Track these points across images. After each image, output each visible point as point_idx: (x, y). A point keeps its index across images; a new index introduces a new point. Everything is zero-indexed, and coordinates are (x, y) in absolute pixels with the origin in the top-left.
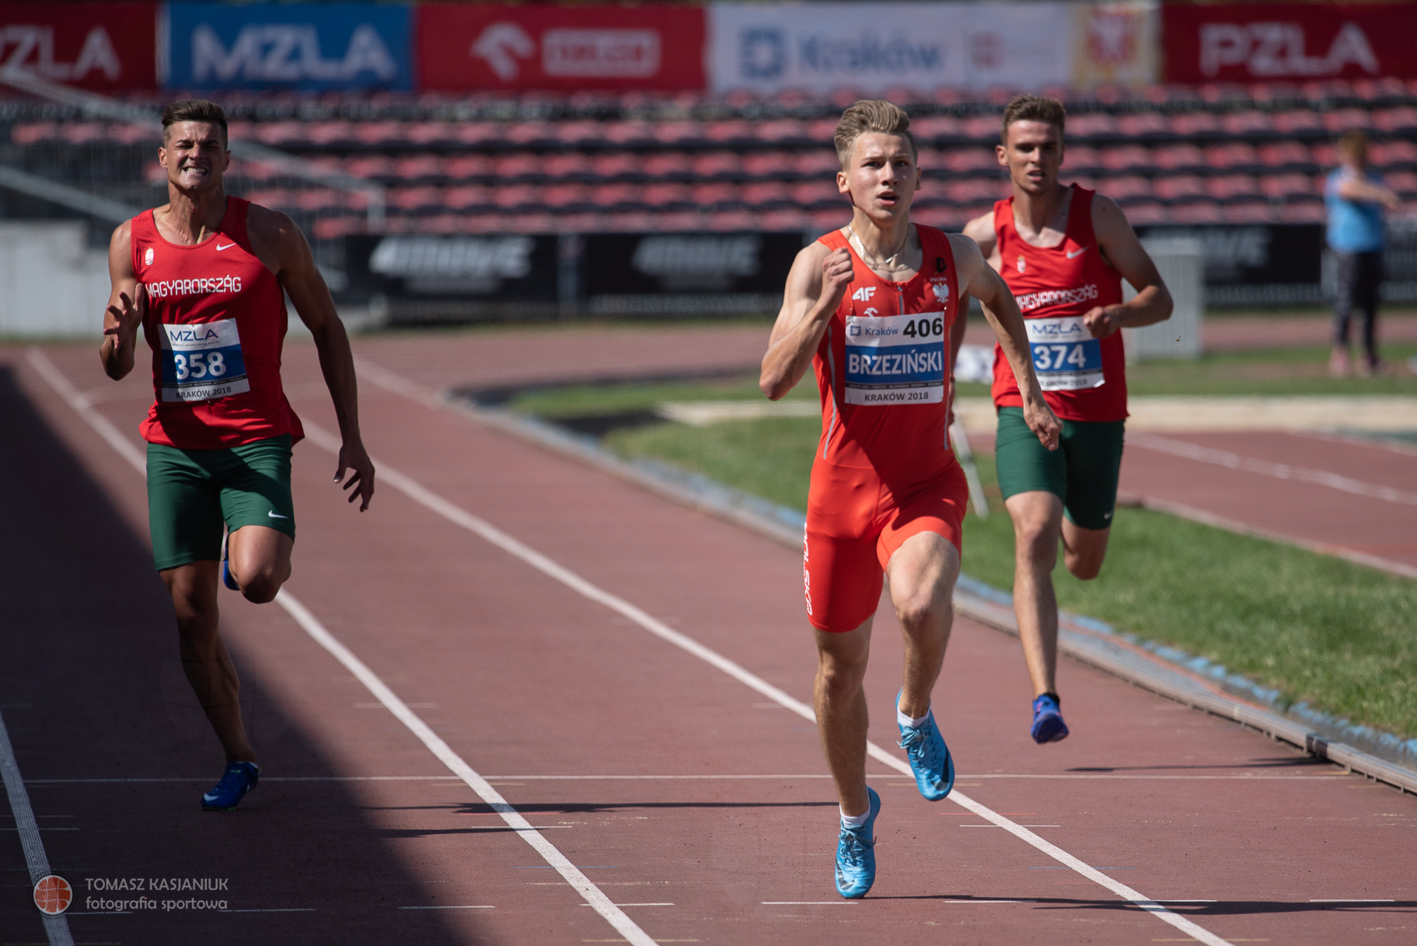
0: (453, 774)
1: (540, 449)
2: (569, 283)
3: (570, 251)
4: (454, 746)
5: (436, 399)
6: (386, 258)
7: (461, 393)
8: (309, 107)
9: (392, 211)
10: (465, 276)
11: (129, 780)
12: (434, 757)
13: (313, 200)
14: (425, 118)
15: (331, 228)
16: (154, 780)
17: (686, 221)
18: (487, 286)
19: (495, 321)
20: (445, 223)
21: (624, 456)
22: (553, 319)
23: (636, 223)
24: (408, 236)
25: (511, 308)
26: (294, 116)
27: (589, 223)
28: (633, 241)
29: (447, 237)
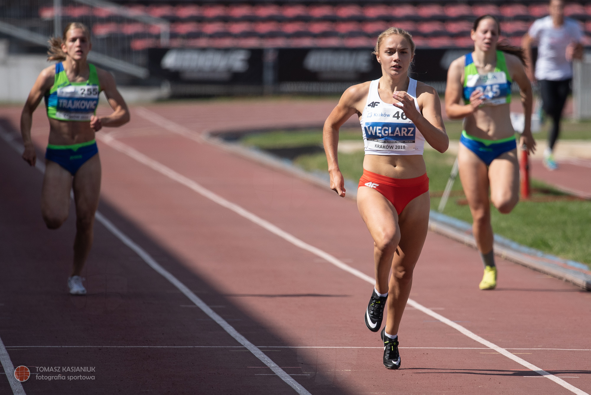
0: (240, 345)
1: (261, 165)
2: (269, 75)
3: (270, 58)
4: (238, 329)
5: (202, 138)
6: (170, 61)
7: (215, 134)
9: (173, 36)
10: (214, 70)
11: (63, 347)
12: (229, 335)
13: (131, 29)
15: (139, 44)
16: (77, 346)
17: (333, 42)
18: (225, 76)
19: (229, 95)
20: (203, 42)
21: (307, 169)
22: (260, 94)
23: (306, 42)
24: (182, 49)
25: (238, 88)
27: (280, 43)
28: (304, 52)
29: (203, 50)
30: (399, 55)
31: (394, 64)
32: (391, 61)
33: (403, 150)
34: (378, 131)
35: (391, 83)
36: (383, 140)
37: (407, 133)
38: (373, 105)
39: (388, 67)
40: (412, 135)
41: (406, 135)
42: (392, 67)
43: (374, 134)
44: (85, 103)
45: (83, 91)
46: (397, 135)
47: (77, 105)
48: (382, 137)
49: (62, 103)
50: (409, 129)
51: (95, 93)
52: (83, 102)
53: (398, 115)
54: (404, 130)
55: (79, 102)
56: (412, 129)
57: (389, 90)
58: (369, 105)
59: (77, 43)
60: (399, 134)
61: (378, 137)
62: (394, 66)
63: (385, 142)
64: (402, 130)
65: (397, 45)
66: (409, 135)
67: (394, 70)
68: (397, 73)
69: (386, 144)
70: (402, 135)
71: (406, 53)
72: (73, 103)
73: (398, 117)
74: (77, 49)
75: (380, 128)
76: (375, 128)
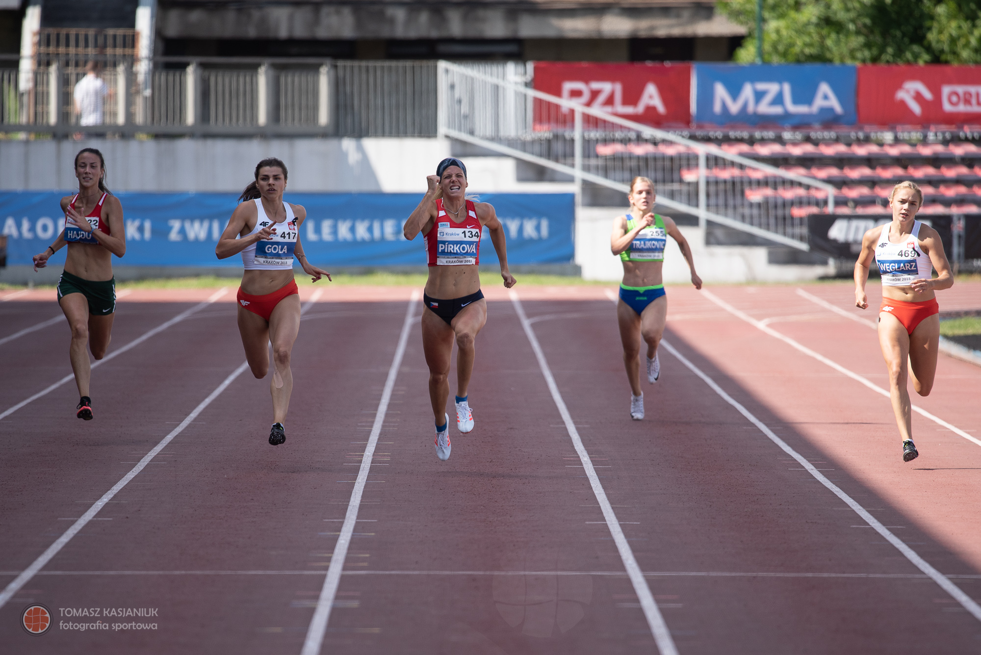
4: (922, 555)
6: (838, 232)
8: (787, 135)
13: (789, 194)
14: (867, 140)
26: (779, 140)
27: (972, 209)
30: (909, 205)
31: (904, 212)
32: (902, 209)
33: (909, 281)
34: (887, 268)
35: (900, 227)
36: (891, 274)
37: (911, 267)
38: (883, 245)
39: (898, 213)
40: (915, 269)
41: (910, 269)
42: (901, 214)
43: (885, 270)
44: (656, 243)
45: (652, 233)
46: (903, 270)
47: (649, 245)
48: (891, 272)
49: (636, 244)
50: (911, 264)
51: (662, 234)
52: (653, 242)
53: (902, 253)
54: (908, 266)
55: (650, 242)
56: (914, 264)
57: (898, 234)
58: (880, 246)
59: (644, 195)
60: (904, 268)
61: (888, 272)
62: (903, 214)
63: (893, 276)
64: (906, 266)
65: (909, 197)
66: (912, 269)
67: (903, 217)
68: (904, 220)
69: (894, 278)
70: (907, 269)
71: (915, 205)
72: (645, 244)
73: (902, 255)
74: (644, 200)
75: (888, 264)
76: (884, 264)
